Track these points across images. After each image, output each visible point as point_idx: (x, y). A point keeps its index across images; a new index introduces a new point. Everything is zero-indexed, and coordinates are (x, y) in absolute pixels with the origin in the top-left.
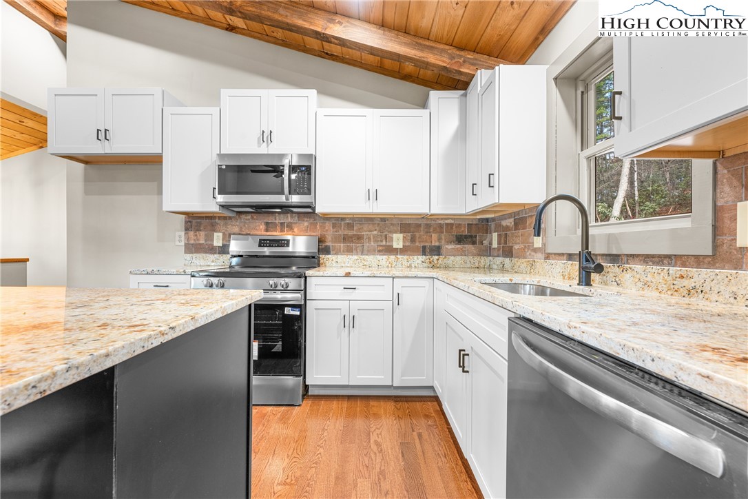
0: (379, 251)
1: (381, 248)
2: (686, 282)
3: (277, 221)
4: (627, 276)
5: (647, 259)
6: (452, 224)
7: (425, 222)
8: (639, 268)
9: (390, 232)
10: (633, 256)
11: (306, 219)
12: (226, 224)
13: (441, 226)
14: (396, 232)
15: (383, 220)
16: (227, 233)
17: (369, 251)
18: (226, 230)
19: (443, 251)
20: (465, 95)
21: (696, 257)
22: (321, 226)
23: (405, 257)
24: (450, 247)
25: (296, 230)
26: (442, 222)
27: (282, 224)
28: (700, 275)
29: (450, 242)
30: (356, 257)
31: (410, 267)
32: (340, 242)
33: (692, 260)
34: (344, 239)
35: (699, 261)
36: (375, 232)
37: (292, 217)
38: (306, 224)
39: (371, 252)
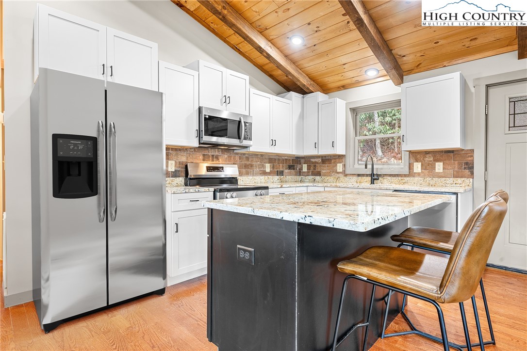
0: (260, 174)
1: (261, 172)
2: (403, 181)
3: (210, 154)
4: (385, 180)
5: (391, 175)
6: (287, 159)
7: (277, 158)
8: (389, 178)
9: (264, 163)
10: (386, 175)
11: (226, 153)
12: (177, 154)
13: (283, 160)
14: (267, 163)
15: (262, 155)
16: (178, 161)
17: (256, 174)
18: (177, 159)
19: (284, 173)
20: (303, 97)
21: (405, 175)
22: (233, 158)
23: (271, 177)
24: (287, 171)
25: (220, 160)
26: (283, 158)
27: (213, 156)
28: (406, 179)
29: (286, 169)
30: (251, 177)
31: (273, 182)
32: (243, 168)
33: (403, 176)
34: (245, 166)
35: (405, 176)
36: (259, 163)
37: (218, 151)
38: (226, 156)
39: (257, 174)
